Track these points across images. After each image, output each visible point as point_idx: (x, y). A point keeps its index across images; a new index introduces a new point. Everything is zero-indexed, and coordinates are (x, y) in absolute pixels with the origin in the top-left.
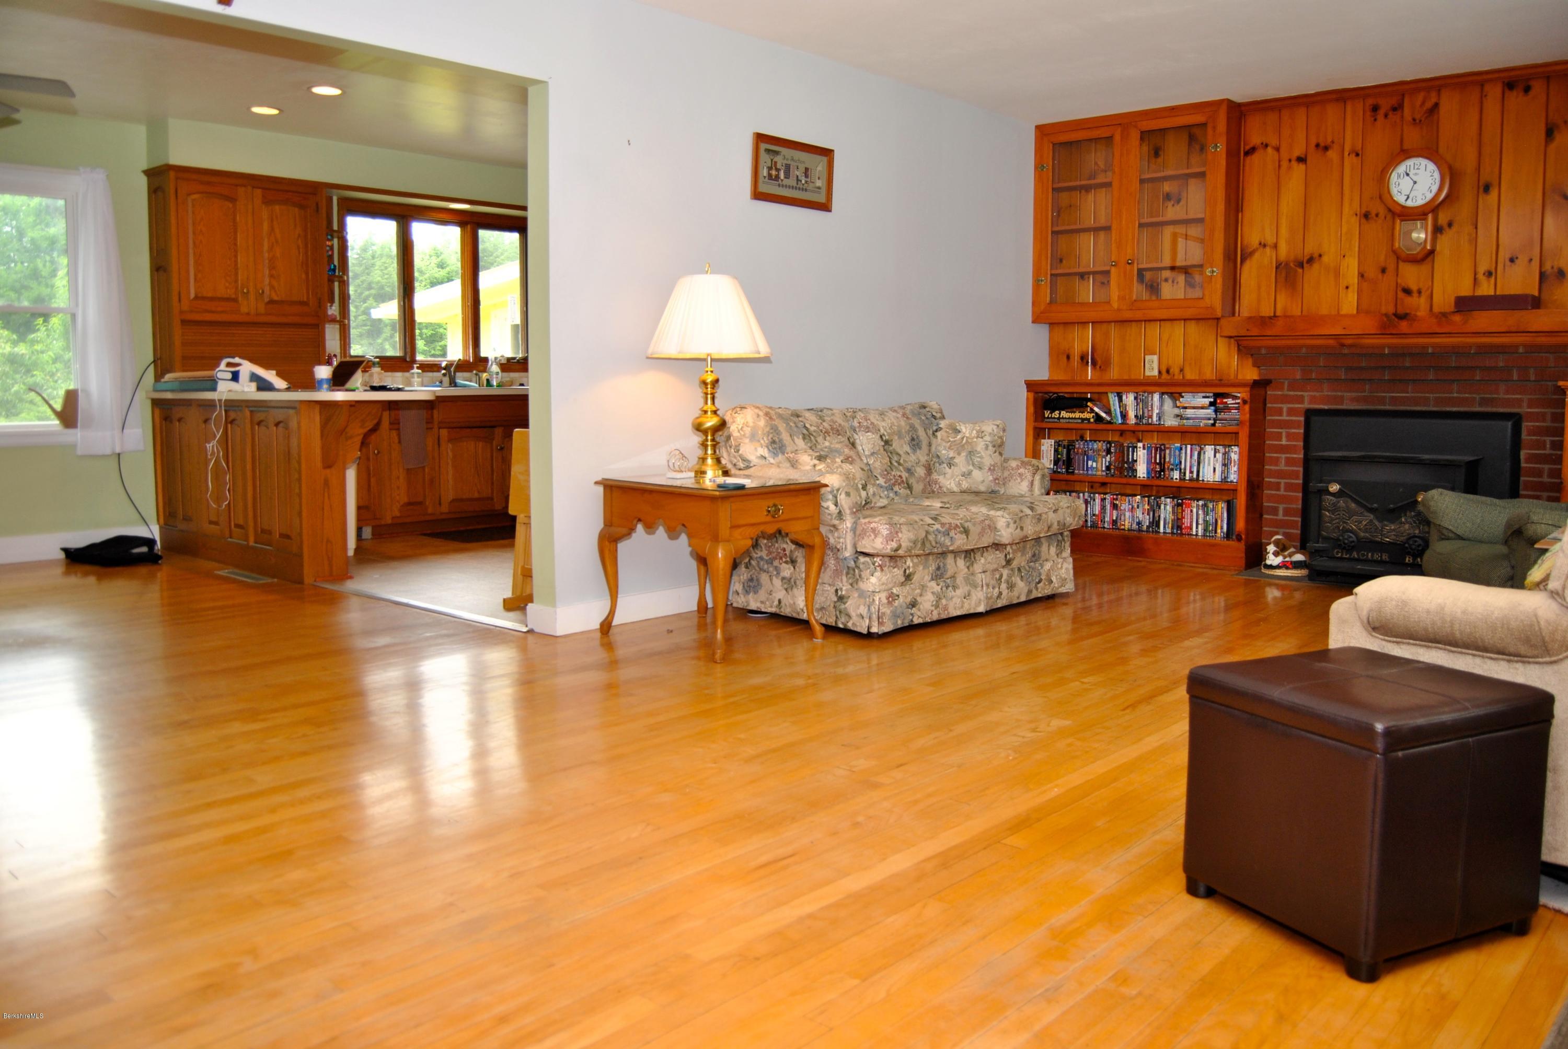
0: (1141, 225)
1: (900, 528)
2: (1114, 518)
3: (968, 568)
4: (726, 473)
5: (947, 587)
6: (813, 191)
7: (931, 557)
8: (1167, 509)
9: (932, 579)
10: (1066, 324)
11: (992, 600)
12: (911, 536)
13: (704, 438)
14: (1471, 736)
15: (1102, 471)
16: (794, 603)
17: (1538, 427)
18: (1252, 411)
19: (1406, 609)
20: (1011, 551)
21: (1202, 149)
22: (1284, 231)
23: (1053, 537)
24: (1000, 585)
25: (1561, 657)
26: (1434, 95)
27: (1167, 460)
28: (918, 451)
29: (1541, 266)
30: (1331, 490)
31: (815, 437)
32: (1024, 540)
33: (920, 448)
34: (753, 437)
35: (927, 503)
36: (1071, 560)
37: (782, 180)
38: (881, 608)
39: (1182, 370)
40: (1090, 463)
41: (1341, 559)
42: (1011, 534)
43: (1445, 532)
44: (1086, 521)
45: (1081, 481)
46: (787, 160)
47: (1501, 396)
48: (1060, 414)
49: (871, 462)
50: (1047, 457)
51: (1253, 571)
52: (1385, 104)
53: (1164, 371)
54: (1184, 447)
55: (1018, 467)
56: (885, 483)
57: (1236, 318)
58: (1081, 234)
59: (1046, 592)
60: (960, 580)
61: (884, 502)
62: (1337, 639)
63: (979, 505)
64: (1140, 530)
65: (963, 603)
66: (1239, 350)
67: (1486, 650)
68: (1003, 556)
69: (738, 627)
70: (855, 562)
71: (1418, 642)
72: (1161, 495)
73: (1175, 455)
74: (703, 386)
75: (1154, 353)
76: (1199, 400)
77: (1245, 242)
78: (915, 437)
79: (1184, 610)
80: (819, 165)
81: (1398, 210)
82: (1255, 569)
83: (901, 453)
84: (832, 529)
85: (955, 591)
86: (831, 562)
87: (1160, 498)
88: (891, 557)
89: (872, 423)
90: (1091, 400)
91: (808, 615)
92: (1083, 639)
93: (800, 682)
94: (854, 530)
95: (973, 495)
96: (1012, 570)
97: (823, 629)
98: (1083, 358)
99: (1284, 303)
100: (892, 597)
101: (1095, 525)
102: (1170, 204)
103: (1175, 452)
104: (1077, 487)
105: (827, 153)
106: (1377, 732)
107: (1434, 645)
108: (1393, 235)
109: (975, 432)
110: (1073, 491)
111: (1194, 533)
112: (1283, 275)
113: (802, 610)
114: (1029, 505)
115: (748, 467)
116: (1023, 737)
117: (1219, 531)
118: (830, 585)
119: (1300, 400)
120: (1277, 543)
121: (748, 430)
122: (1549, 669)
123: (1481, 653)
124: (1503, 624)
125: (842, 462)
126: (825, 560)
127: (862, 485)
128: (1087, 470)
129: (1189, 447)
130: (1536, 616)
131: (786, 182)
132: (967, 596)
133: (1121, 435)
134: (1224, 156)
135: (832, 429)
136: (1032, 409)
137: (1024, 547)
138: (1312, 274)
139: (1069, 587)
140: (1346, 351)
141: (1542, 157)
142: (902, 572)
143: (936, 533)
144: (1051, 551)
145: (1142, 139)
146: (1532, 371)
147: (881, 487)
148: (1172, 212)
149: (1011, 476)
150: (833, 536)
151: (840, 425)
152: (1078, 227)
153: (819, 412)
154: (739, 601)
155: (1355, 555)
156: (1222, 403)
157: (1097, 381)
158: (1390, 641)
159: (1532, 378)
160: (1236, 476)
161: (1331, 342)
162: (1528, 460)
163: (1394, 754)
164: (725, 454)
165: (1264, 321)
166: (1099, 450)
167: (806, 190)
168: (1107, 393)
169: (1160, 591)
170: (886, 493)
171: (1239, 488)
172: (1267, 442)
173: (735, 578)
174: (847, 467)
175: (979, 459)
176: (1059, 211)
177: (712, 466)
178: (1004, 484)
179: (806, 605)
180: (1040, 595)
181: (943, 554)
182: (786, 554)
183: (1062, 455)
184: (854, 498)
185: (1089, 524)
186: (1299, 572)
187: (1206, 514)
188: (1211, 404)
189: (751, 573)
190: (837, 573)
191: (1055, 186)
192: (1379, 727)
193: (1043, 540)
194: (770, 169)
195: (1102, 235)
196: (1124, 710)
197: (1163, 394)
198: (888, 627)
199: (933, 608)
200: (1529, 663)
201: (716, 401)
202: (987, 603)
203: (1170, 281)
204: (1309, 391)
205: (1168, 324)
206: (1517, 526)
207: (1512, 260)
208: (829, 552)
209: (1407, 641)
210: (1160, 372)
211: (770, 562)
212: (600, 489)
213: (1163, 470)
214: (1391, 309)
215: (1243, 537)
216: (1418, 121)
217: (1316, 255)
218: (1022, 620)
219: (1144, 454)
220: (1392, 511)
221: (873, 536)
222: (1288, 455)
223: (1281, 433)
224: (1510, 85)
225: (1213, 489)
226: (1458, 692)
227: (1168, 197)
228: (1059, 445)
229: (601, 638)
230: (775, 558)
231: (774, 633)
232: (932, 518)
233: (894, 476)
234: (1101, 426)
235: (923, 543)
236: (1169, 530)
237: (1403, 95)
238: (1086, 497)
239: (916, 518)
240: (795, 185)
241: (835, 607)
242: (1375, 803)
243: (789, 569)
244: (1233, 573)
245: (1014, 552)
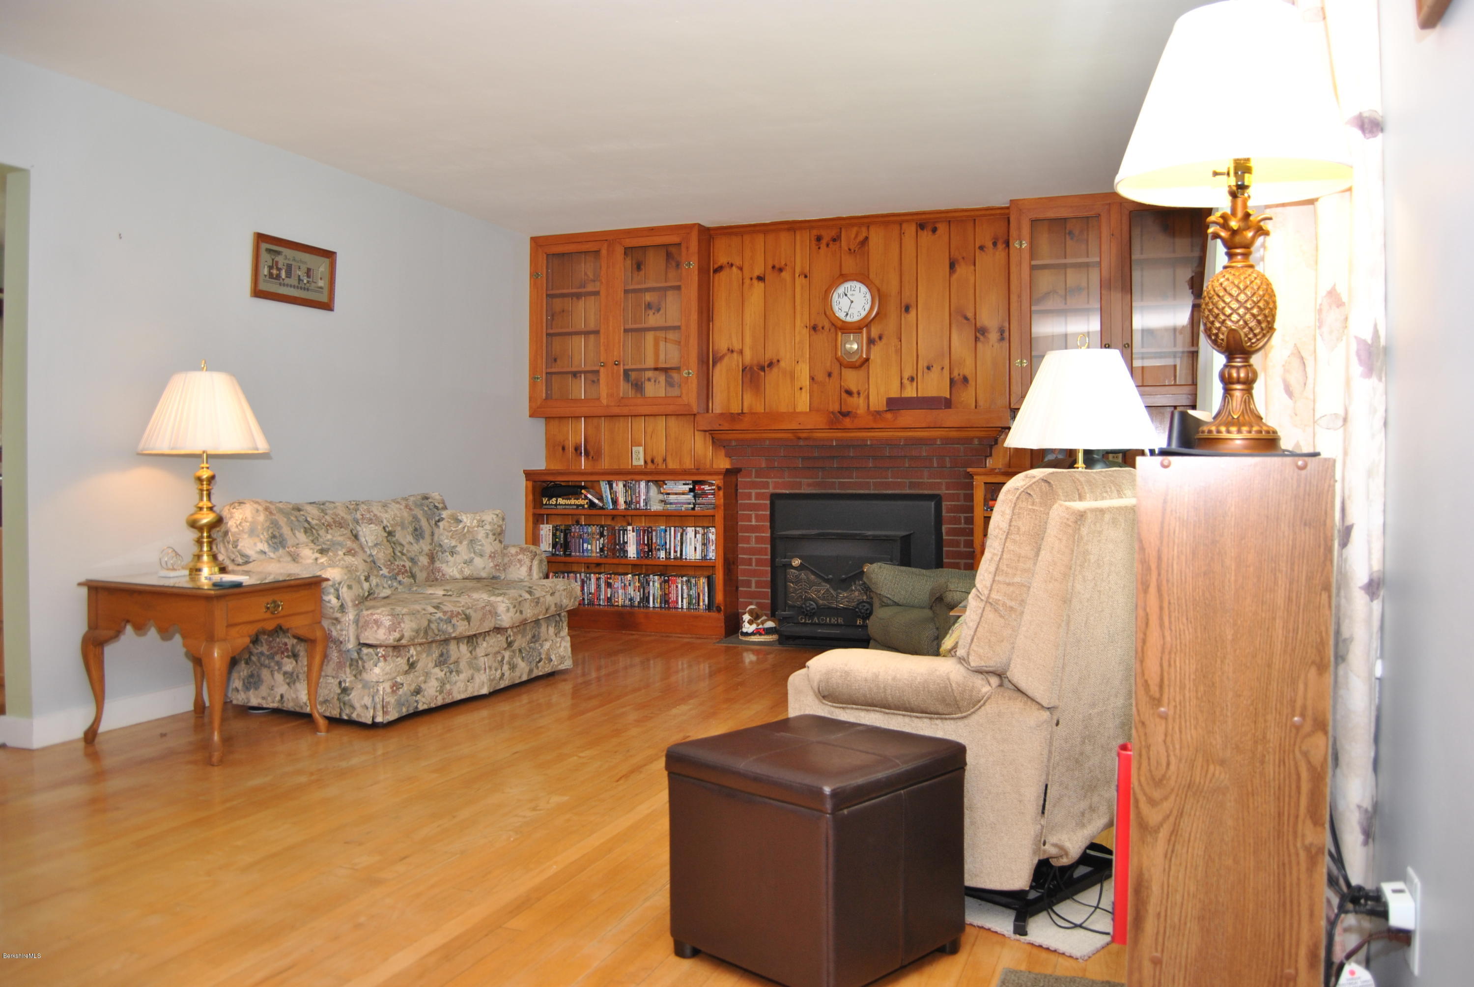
0: (626, 331)
1: (402, 619)
2: (609, 596)
3: (471, 652)
4: (223, 570)
5: (451, 672)
6: (316, 291)
7: (434, 645)
8: (655, 586)
9: (436, 666)
10: (561, 418)
11: (495, 682)
12: (414, 625)
13: (200, 534)
14: (903, 789)
15: (597, 553)
16: (297, 697)
17: (955, 505)
18: (725, 497)
19: (849, 679)
20: (512, 634)
21: (678, 265)
22: (748, 340)
23: (551, 618)
24: (502, 667)
25: (969, 712)
26: (864, 229)
27: (654, 541)
28: (421, 541)
29: (950, 374)
30: (793, 564)
31: (317, 530)
32: (524, 623)
33: (423, 538)
34: (252, 532)
35: (430, 591)
36: (568, 638)
37: (283, 279)
38: (385, 697)
39: (665, 460)
40: (585, 545)
41: (805, 624)
42: (512, 618)
43: (885, 600)
44: (584, 599)
45: (578, 563)
46: (289, 260)
47: (926, 480)
48: (557, 501)
49: (374, 553)
50: (546, 540)
51: (732, 638)
52: (827, 235)
53: (649, 461)
54: (668, 529)
55: (517, 554)
56: (389, 572)
57: (710, 414)
58: (573, 336)
59: (546, 670)
60: (463, 665)
61: (387, 592)
62: (795, 709)
63: (480, 592)
64: (632, 606)
65: (467, 686)
66: (713, 442)
67: (912, 710)
68: (504, 639)
69: (238, 726)
70: (358, 653)
71: (859, 707)
72: (650, 572)
73: (661, 537)
74: (198, 482)
75: (640, 445)
76: (680, 487)
77: (716, 348)
78: (418, 527)
79: (673, 679)
80: (321, 266)
81: (839, 324)
82: (734, 636)
83: (404, 543)
84: (335, 622)
85: (458, 676)
86: (334, 655)
87: (649, 576)
88: (395, 647)
89: (375, 515)
90: (584, 488)
91: (311, 709)
92: (583, 713)
93: (303, 779)
94: (357, 622)
95: (475, 582)
96: (514, 651)
97: (327, 722)
98: (577, 449)
99: (750, 402)
100: (396, 687)
101: (591, 603)
102: (651, 312)
103: (660, 534)
104: (575, 568)
105: (330, 255)
106: (826, 795)
107: (872, 708)
108: (836, 345)
109: (475, 521)
110: (571, 572)
111: (680, 607)
112: (749, 376)
113: (305, 704)
114: (528, 589)
115: (247, 563)
116: (524, 817)
117: (701, 604)
118: (333, 677)
119: (765, 485)
120: (751, 613)
121: (246, 525)
122: (960, 723)
123: (909, 713)
124: (924, 688)
125: (344, 554)
126: (328, 653)
127: (365, 576)
128: (583, 552)
129: (673, 529)
130: (949, 679)
131: (287, 281)
132: (471, 679)
133: (613, 519)
134: (696, 272)
135: (335, 522)
136: (531, 497)
137: (525, 630)
138: (772, 377)
139: (568, 664)
140: (801, 443)
141: (948, 284)
142: (405, 660)
143: (438, 621)
144: (549, 632)
145: (625, 253)
146: (947, 459)
147: (385, 577)
148: (653, 320)
149: (511, 562)
150: (336, 628)
151: (342, 518)
152: (570, 330)
153: (321, 506)
154: (239, 698)
155: (816, 620)
156: (700, 489)
157: (590, 471)
158: (837, 707)
159: (948, 465)
160: (714, 554)
161: (790, 436)
162: (948, 534)
163: (841, 812)
164: (223, 550)
165: (734, 417)
166: (593, 534)
167: (308, 290)
168: (599, 481)
169: (652, 662)
170: (390, 582)
171: (717, 565)
172: (740, 523)
173: (235, 675)
174: (349, 559)
175: (480, 547)
176: (553, 315)
177: (208, 563)
178: (504, 570)
179: (309, 699)
180: (541, 674)
181: (446, 641)
182: (287, 649)
183: (560, 539)
184: (357, 590)
185: (586, 602)
186: (771, 637)
187: (690, 589)
188: (691, 490)
189: (252, 669)
190: (340, 666)
191: (548, 293)
192: (827, 790)
193: (541, 621)
194: (271, 268)
195: (592, 337)
196: (618, 781)
197: (648, 482)
198: (393, 716)
199: (438, 694)
200: (946, 719)
201: (213, 497)
202: (490, 685)
203: (653, 381)
204: (773, 478)
205: (652, 419)
206: (938, 595)
207: (928, 368)
208: (332, 645)
209: (851, 706)
210: (645, 462)
211: (271, 657)
212: (84, 591)
213: (650, 550)
214: (836, 408)
215: (722, 608)
216: (852, 251)
217: (775, 361)
218: (525, 699)
219: (633, 536)
220: (844, 581)
221: (375, 628)
222: (757, 534)
223: (751, 515)
224: (922, 226)
225: (695, 566)
226: (891, 750)
227: (649, 306)
228: (557, 530)
229: (86, 748)
230: (276, 653)
231: (275, 729)
232: (434, 607)
233: (398, 566)
234: (594, 512)
235: (426, 632)
236: (657, 605)
237: (841, 229)
238: (583, 577)
239: (417, 607)
240: (296, 284)
241: (339, 699)
242: (827, 858)
243: (291, 663)
244: (715, 641)
245: (515, 634)
